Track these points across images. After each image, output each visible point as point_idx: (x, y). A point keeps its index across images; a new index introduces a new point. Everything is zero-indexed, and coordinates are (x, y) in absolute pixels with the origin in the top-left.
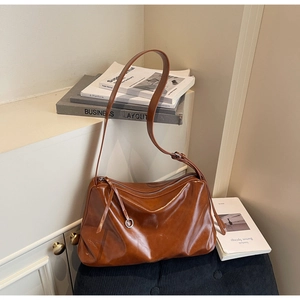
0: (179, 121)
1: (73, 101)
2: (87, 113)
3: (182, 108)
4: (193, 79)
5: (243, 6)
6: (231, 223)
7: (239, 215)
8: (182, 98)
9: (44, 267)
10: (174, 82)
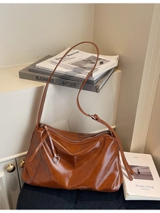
0: (97, 90)
1: (30, 70)
2: (37, 79)
6: (139, 173)
7: (148, 168)
9: (1, 179)
10: (102, 63)
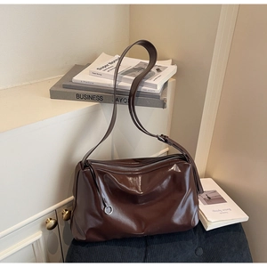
0: (163, 105)
1: (65, 87)
2: (79, 97)
3: (166, 94)
4: (175, 67)
5: (221, 5)
6: (209, 198)
7: (215, 191)
8: (166, 84)
9: (38, 241)
10: (158, 70)
